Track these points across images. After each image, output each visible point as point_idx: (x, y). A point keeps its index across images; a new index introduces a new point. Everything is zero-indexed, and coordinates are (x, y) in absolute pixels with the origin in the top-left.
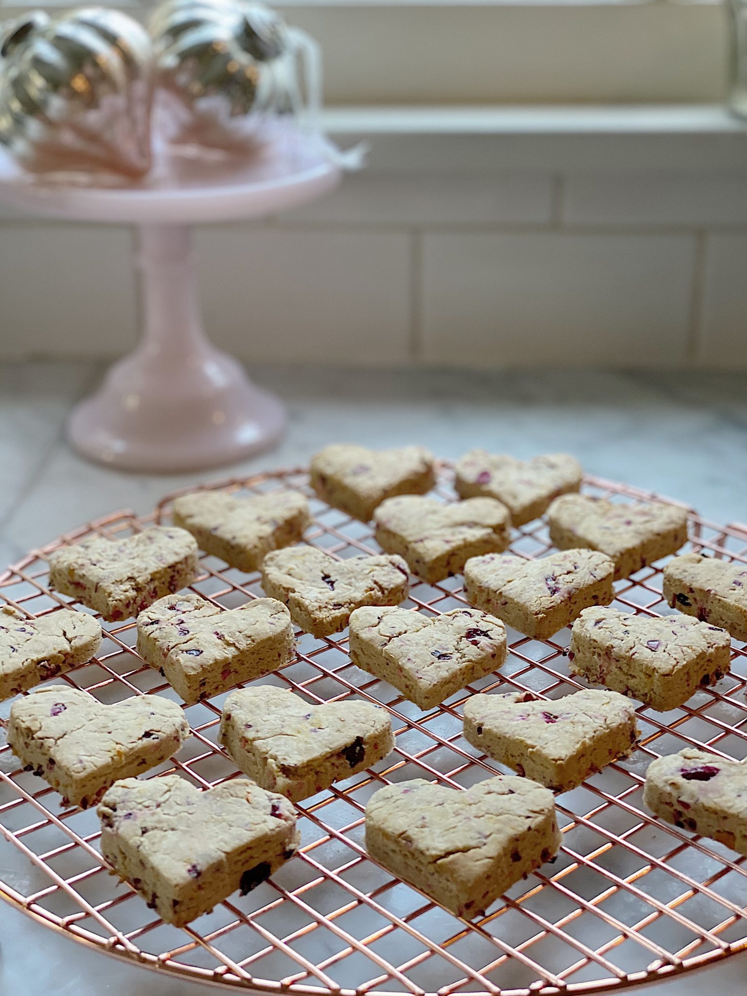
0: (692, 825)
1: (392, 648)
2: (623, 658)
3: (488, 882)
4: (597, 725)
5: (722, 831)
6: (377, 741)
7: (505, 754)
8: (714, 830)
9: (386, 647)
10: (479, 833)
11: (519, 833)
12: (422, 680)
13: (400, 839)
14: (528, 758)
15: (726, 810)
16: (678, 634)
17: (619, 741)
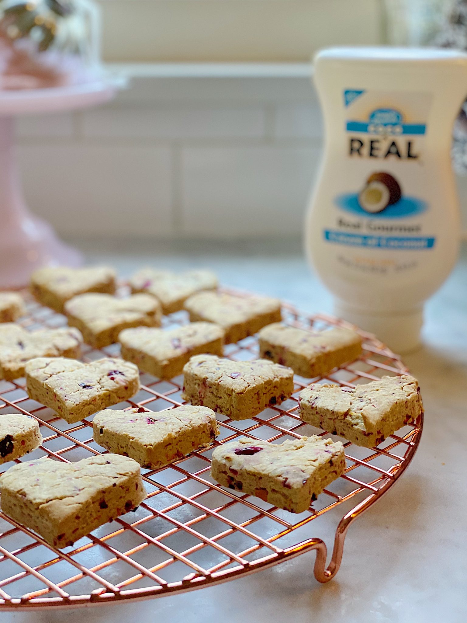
0: (239, 486)
1: (50, 382)
2: (213, 385)
3: (77, 521)
4: (184, 424)
5: (259, 488)
6: (23, 439)
7: (117, 446)
8: (254, 488)
9: (47, 381)
10: (75, 487)
11: (106, 487)
12: (68, 401)
13: (18, 494)
14: (130, 447)
15: (261, 472)
16: (254, 369)
17: (200, 437)
